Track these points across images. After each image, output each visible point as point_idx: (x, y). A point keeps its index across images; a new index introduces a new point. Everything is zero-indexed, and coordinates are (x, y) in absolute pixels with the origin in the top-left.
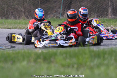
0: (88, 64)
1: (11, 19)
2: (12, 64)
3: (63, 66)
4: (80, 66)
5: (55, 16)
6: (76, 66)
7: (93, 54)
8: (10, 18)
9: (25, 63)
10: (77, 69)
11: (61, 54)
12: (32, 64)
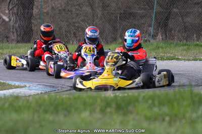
0: (188, 115)
1: (73, 44)
2: (65, 116)
3: (147, 119)
4: (174, 118)
5: (143, 39)
6: (167, 119)
7: (196, 99)
8: (71, 42)
9: (85, 115)
10: (170, 124)
11: (145, 99)
12: (98, 115)
